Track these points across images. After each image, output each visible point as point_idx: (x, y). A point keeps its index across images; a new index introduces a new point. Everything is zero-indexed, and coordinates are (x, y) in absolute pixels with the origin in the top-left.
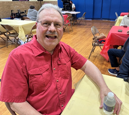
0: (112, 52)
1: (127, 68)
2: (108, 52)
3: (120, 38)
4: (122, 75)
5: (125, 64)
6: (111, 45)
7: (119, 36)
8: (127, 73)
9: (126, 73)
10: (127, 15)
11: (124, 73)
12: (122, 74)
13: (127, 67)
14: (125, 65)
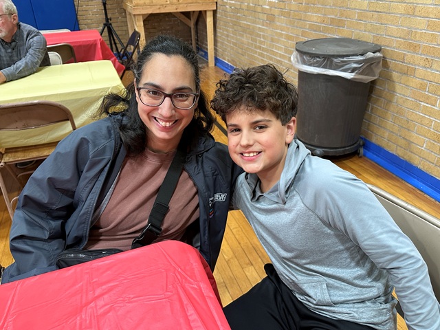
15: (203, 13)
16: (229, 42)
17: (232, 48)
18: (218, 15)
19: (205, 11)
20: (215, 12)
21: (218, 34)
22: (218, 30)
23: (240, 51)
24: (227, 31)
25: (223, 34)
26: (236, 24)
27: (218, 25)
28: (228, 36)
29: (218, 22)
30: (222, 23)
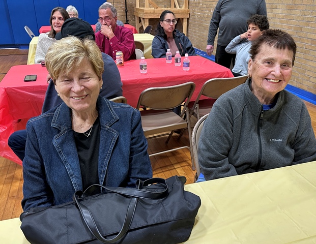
0: (19, 141)
1: (37, 180)
2: (10, 144)
3: (35, 97)
4: (30, 205)
5: (30, 172)
6: (19, 121)
7: (29, 93)
8: (43, 193)
9: (40, 193)
10: (48, 33)
11: (35, 196)
12: (29, 202)
13: (37, 177)
14: (31, 174)
15: (181, 20)
16: (195, 35)
17: (197, 39)
18: (190, 21)
19: (183, 19)
20: (188, 19)
21: (189, 32)
22: (189, 29)
23: (202, 40)
24: (195, 29)
25: (192, 31)
26: (200, 25)
27: (189, 26)
28: (195, 32)
29: (189, 25)
30: (192, 25)
